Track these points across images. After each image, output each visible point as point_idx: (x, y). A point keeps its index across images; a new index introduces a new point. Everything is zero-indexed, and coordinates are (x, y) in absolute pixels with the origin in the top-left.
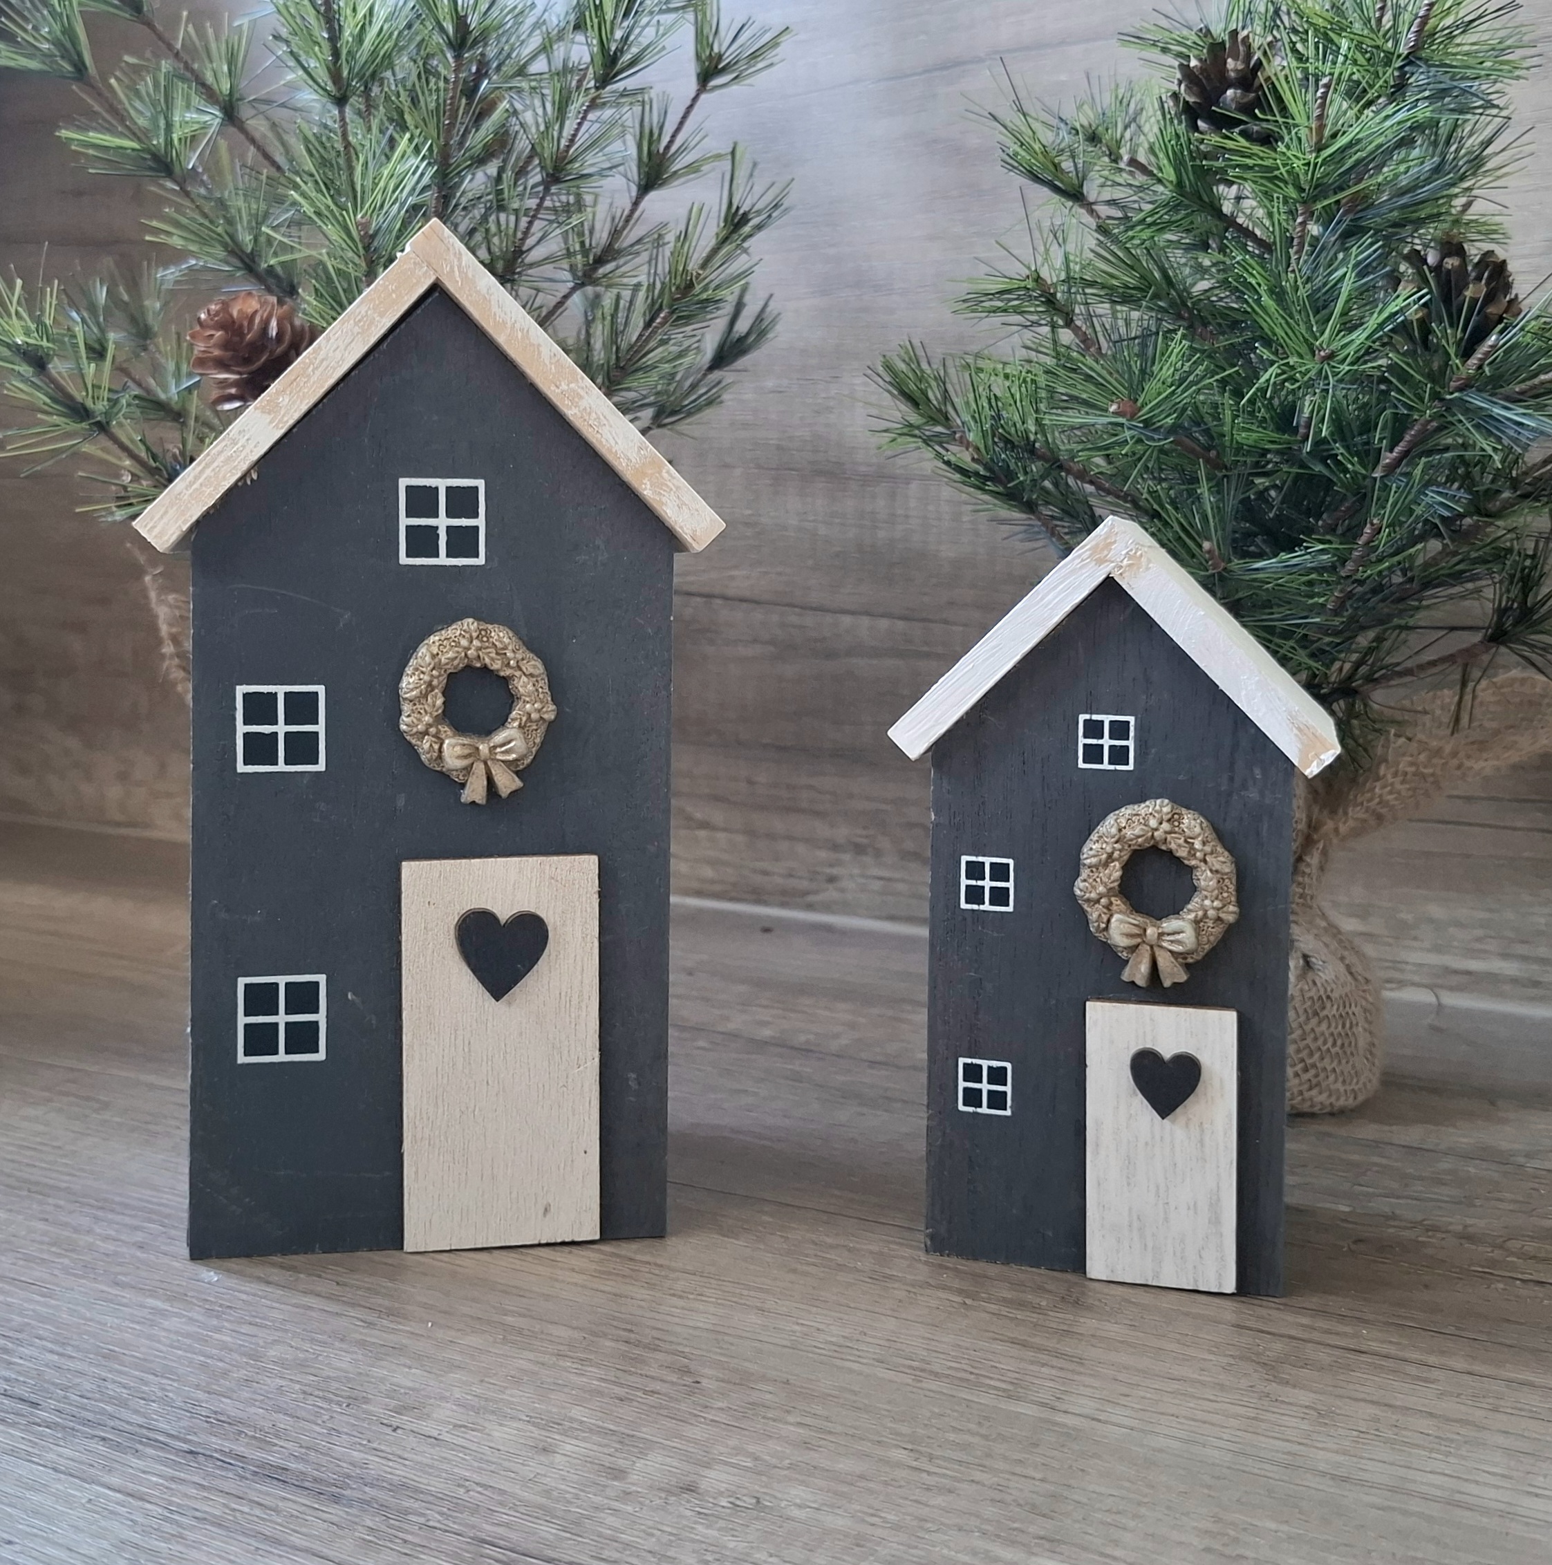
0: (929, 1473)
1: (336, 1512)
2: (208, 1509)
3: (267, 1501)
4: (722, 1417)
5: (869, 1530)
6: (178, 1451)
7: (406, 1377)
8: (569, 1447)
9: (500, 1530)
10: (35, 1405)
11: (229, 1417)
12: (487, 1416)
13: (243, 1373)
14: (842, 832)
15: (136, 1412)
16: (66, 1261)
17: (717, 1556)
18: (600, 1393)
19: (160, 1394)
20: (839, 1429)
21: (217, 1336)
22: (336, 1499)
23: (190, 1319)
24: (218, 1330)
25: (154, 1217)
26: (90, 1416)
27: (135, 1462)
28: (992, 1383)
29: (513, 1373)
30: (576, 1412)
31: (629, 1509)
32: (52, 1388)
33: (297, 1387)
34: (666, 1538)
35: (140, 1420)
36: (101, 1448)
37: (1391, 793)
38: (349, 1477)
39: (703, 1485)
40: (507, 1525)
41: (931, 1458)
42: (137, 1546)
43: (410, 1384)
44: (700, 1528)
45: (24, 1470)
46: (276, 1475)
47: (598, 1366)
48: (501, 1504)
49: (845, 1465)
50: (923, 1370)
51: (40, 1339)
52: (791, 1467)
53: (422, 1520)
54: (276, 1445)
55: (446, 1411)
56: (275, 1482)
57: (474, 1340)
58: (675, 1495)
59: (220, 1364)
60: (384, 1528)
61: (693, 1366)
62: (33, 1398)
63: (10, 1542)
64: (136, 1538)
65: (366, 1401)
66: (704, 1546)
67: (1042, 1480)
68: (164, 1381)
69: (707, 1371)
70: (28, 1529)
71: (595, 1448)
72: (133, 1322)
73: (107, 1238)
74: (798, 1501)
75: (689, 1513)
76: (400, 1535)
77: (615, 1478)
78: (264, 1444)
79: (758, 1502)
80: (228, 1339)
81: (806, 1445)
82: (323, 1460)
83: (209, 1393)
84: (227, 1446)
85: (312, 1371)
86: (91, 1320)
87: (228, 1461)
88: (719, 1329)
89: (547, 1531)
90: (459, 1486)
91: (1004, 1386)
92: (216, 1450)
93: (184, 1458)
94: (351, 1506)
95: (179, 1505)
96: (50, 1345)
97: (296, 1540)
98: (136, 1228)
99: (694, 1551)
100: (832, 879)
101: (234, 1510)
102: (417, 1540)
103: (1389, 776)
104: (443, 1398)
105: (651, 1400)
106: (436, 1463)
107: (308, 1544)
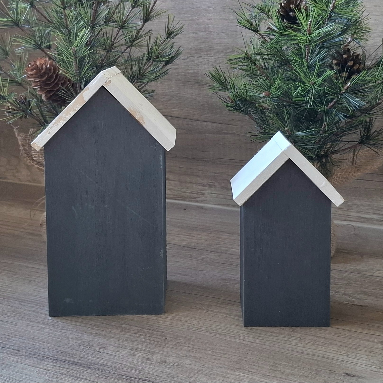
0: (215, 356)
1: (90, 371)
2: (63, 372)
3: (75, 369)
4: (172, 346)
5: (202, 369)
6: (54, 360)
7: (101, 340)
8: (138, 354)
9: (125, 373)
10: (20, 351)
11: (63, 351)
12: (120, 348)
13: (64, 342)
14: (205, 181)
15: (42, 351)
16: (18, 316)
17: (170, 375)
18: (144, 342)
19: (47, 347)
20: (197, 347)
21: (57, 333)
22: (89, 368)
23: (50, 329)
24: (57, 331)
25: (36, 304)
26: (32, 353)
27: (45, 363)
28: (231, 335)
29: (125, 338)
30: (140, 346)
31: (152, 367)
32: (22, 347)
33: (77, 344)
34: (159, 373)
35: (44, 353)
36: (37, 360)
37: (336, 182)
38: (92, 363)
39: (167, 361)
40: (126, 372)
41: (216, 353)
42: (49, 380)
43: (103, 342)
44: (167, 370)
45: (21, 365)
46: (76, 364)
47: (144, 336)
48: (125, 367)
49: (198, 355)
50: (216, 333)
51: (17, 336)
52: (186, 356)
53: (108, 371)
54: (75, 357)
55: (111, 348)
56: (76, 365)
57: (116, 331)
58: (161, 363)
59: (59, 340)
60: (100, 374)
61: (165, 335)
62: (19, 349)
63: (22, 381)
64: (49, 378)
65: (93, 346)
66: (167, 374)
67: (239, 356)
68: (47, 344)
69: (169, 336)
70: (26, 378)
71: (144, 354)
72: (37, 330)
73: (26, 310)
74: (187, 363)
75: (164, 367)
76: (104, 375)
77: (149, 361)
78: (72, 357)
79: (179, 364)
80: (60, 333)
81: (189, 351)
82: (85, 360)
83: (58, 346)
84: (64, 358)
85: (80, 340)
86: (27, 331)
87: (65, 361)
88: (171, 325)
89: (135, 372)
90: (116, 364)
91: (233, 336)
92: (62, 359)
93: (55, 361)
94: (93, 369)
95: (56, 371)
96: (19, 337)
97: (82, 377)
98: (32, 307)
99: (166, 375)
100: (203, 194)
101: (68, 372)
102: (108, 376)
103: (336, 178)
104: (110, 345)
105: (156, 343)
106: (110, 359)
107: (85, 378)
